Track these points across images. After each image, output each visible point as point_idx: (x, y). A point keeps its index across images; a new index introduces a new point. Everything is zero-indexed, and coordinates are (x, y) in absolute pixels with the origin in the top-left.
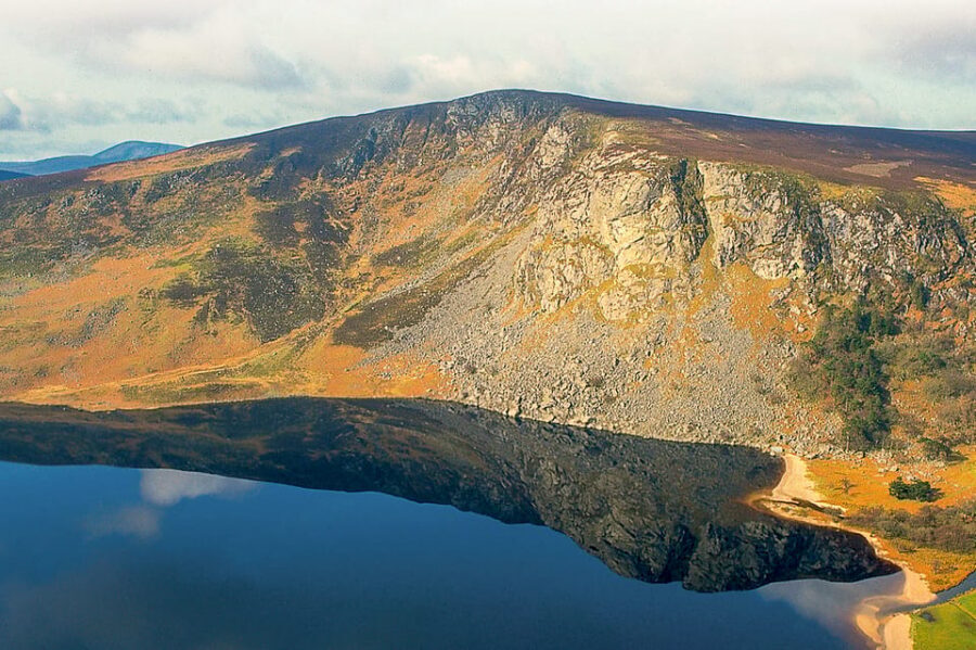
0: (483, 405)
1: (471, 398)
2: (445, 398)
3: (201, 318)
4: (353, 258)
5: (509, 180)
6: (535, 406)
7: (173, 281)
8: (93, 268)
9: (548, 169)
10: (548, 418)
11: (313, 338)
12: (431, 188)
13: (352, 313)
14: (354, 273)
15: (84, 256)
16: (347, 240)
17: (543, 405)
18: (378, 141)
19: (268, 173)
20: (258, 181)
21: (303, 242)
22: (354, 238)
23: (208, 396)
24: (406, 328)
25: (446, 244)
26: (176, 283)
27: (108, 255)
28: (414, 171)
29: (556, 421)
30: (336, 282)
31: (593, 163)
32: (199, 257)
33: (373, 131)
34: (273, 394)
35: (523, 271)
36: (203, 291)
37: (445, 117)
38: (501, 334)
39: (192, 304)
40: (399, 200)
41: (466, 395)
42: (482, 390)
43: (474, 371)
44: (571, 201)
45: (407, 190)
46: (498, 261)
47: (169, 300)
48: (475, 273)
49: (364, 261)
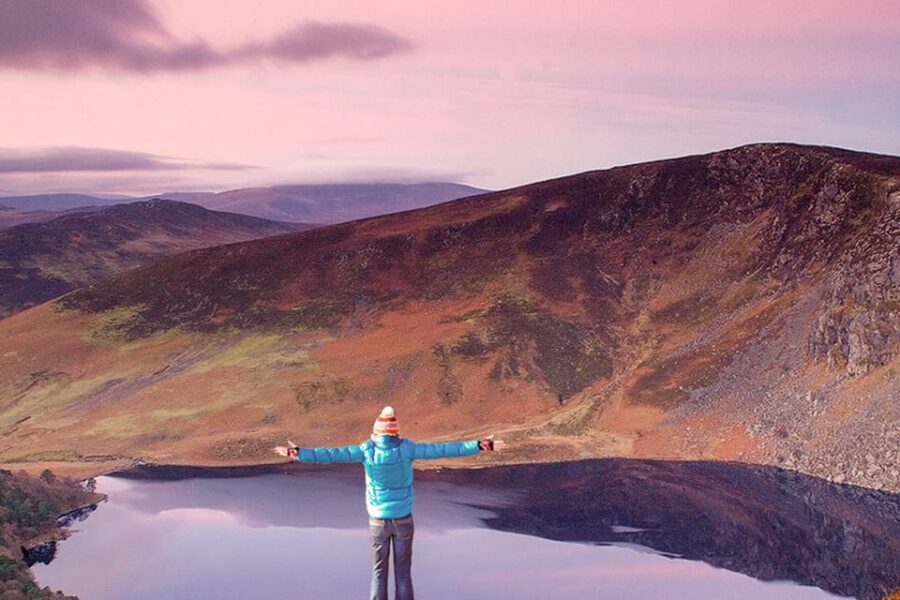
0: (802, 470)
1: (788, 463)
2: (760, 462)
3: (495, 375)
4: (631, 316)
5: (784, 237)
6: (860, 473)
7: (461, 337)
8: (380, 322)
9: (827, 228)
10: (878, 486)
11: (608, 396)
12: (698, 242)
13: (642, 372)
14: (635, 330)
15: (368, 311)
16: (621, 295)
17: (869, 472)
18: (641, 196)
19: (535, 228)
20: (527, 237)
21: (581, 297)
22: (627, 294)
23: (527, 456)
24: (702, 389)
25: (724, 301)
26: (466, 340)
27: (392, 310)
28: (678, 226)
29: (885, 489)
30: (619, 339)
31: (888, 227)
32: (483, 312)
33: (634, 185)
34: (585, 455)
35: (823, 334)
36: (492, 348)
37: (707, 171)
38: (808, 398)
39: (485, 360)
40: (667, 255)
41: (782, 460)
42: (797, 454)
43: (785, 435)
44: (872, 266)
45: (674, 245)
46: (789, 320)
47: (461, 356)
48: (764, 332)
49: (643, 318)
